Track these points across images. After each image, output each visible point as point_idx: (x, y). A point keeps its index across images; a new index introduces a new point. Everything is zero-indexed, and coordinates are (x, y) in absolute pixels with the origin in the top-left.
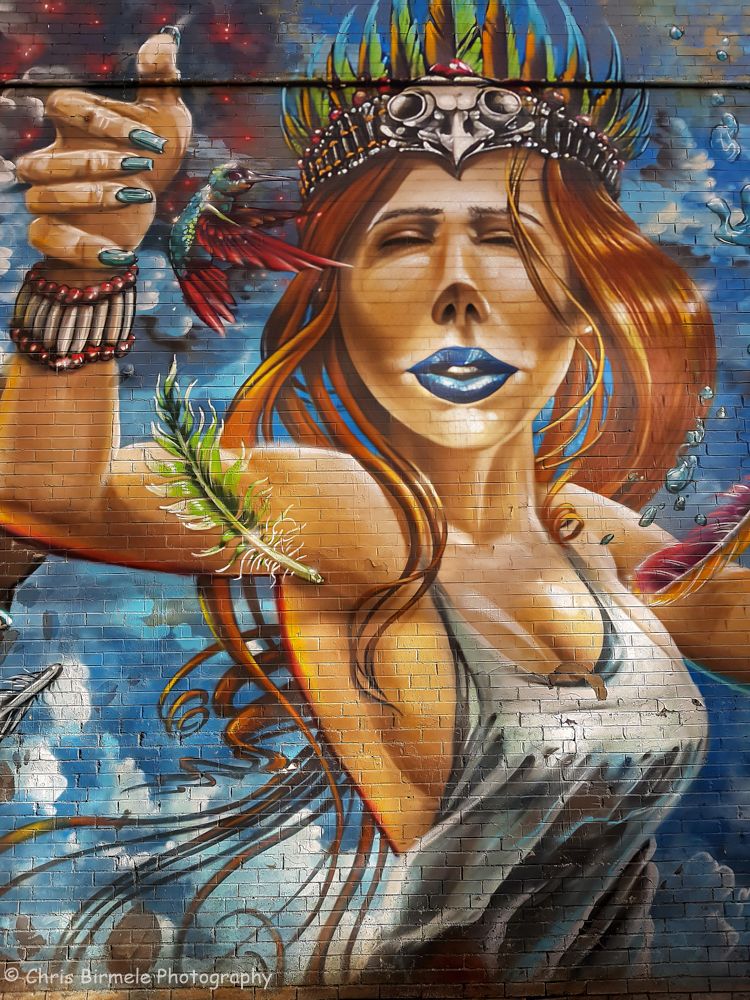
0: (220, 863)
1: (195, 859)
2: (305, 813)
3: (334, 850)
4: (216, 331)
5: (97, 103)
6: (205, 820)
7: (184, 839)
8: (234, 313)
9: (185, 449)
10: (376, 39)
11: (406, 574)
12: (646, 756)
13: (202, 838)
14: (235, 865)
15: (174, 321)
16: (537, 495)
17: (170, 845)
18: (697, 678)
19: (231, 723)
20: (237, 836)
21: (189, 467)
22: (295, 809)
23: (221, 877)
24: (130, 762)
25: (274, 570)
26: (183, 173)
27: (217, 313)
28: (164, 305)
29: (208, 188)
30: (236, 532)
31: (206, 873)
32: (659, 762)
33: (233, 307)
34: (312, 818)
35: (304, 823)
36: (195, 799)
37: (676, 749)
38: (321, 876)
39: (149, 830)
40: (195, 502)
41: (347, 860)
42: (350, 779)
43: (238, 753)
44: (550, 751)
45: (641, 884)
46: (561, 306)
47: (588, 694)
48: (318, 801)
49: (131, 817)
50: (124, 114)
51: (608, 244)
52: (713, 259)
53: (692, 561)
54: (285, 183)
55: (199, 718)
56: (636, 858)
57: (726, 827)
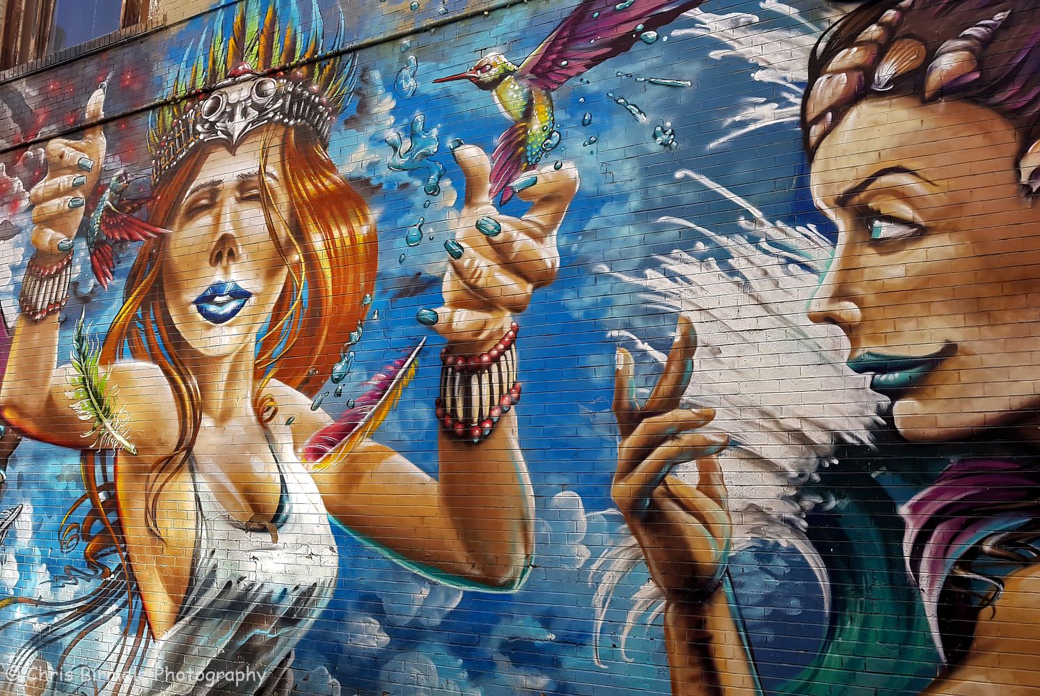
0: (75, 634)
1: (67, 629)
2: (115, 607)
3: (125, 633)
4: (104, 287)
5: (67, 145)
6: (71, 606)
7: (62, 616)
8: (113, 273)
9: (83, 368)
10: (202, 59)
11: (177, 449)
12: (297, 588)
13: (70, 617)
14: (81, 636)
15: (86, 282)
16: (254, 388)
17: (56, 620)
18: (335, 530)
19: (89, 544)
20: (83, 618)
21: (84, 379)
22: (110, 604)
23: (75, 642)
24: (44, 566)
25: (115, 446)
26: (99, 181)
27: (105, 275)
28: (83, 273)
29: (108, 190)
30: (101, 421)
31: (69, 639)
32: (303, 594)
33: (112, 270)
34: (118, 611)
35: (113, 614)
36: (68, 592)
37: (315, 584)
38: (117, 650)
39: (48, 609)
40: (84, 401)
41: (131, 640)
42: (138, 588)
43: (90, 565)
44: (242, 579)
45: (282, 683)
46: (282, 241)
47: (267, 538)
48: (121, 601)
49: (42, 600)
50: (77, 149)
51: (316, 186)
52: (384, 187)
53: (341, 437)
54: (145, 178)
55: (75, 541)
56: (282, 664)
57: (340, 649)
